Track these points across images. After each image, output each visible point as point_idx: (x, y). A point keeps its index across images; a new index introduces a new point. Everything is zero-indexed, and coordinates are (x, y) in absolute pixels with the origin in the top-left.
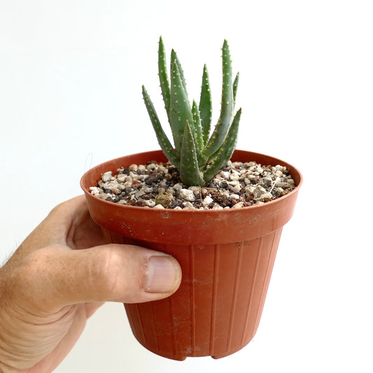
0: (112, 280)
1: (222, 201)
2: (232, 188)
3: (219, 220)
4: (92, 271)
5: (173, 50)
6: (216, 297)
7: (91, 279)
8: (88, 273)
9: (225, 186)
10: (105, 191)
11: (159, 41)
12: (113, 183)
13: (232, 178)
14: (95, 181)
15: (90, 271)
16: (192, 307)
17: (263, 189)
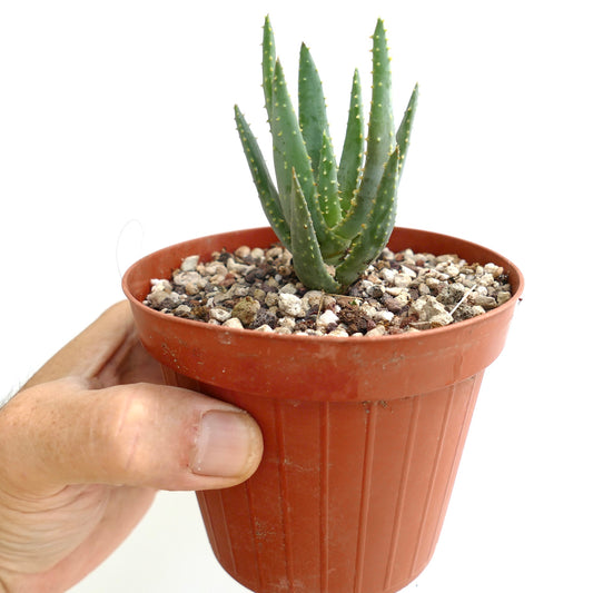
0: (127, 450)
1: (352, 322)
2: (388, 299)
3: (321, 356)
4: (94, 432)
5: (303, 45)
6: (327, 497)
7: (92, 445)
8: (87, 434)
9: (378, 296)
10: (175, 288)
11: (263, 24)
12: (191, 275)
13: (398, 281)
14: (168, 270)
15: (92, 430)
16: (284, 510)
17: (439, 307)
